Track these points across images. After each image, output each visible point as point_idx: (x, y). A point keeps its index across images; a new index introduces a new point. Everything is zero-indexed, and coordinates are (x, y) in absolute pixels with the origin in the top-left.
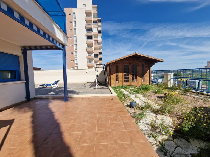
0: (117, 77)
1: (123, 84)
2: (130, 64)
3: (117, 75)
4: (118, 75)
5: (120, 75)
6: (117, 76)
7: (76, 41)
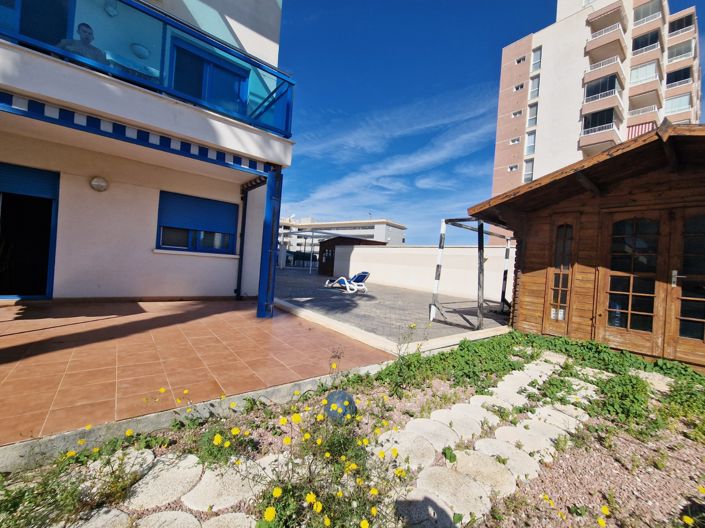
0: (557, 285)
1: (593, 334)
2: (671, 215)
3: (557, 276)
4: (566, 277)
5: (579, 276)
6: (562, 282)
7: (532, 149)
